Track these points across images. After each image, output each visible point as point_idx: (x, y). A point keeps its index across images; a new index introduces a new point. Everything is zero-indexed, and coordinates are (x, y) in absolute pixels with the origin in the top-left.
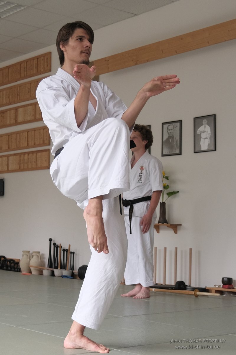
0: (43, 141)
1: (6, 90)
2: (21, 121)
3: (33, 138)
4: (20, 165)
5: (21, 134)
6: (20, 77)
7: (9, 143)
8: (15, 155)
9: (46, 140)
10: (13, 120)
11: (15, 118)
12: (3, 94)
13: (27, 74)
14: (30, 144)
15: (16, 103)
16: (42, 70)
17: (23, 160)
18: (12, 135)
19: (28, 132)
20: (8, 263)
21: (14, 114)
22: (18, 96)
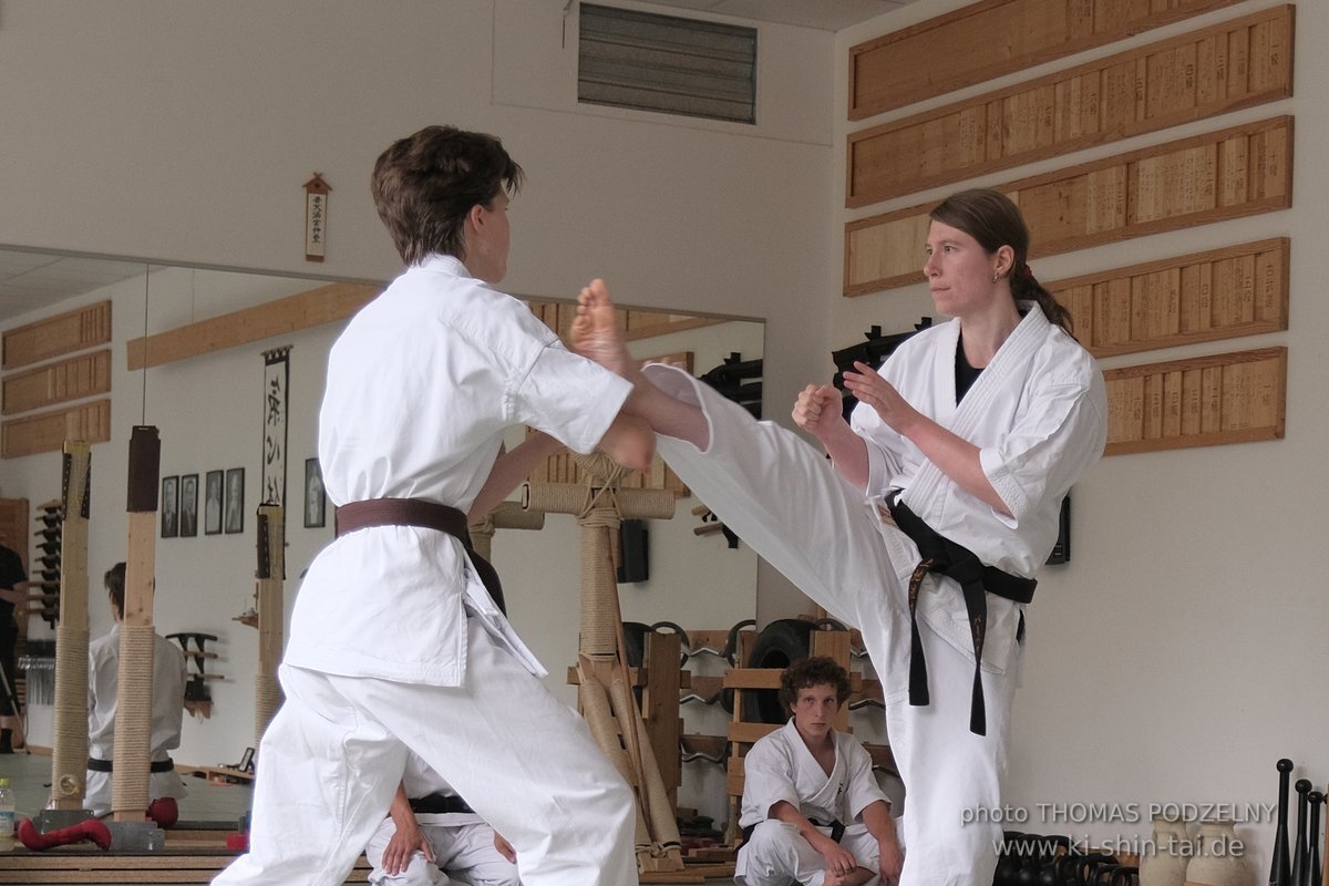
0: (1255, 308)
1: (1082, 75)
2: (1152, 219)
3: (1209, 296)
4: (1143, 423)
5: (1152, 277)
6: (1150, 14)
7: (1093, 321)
9: (1269, 304)
10: (1113, 211)
11: (1123, 203)
12: (1067, 96)
14: (1193, 327)
15: (1129, 137)
17: (1160, 397)
18: (1108, 281)
19: (1181, 269)
20: (1087, 867)
21: (1120, 183)
22: (1137, 100)
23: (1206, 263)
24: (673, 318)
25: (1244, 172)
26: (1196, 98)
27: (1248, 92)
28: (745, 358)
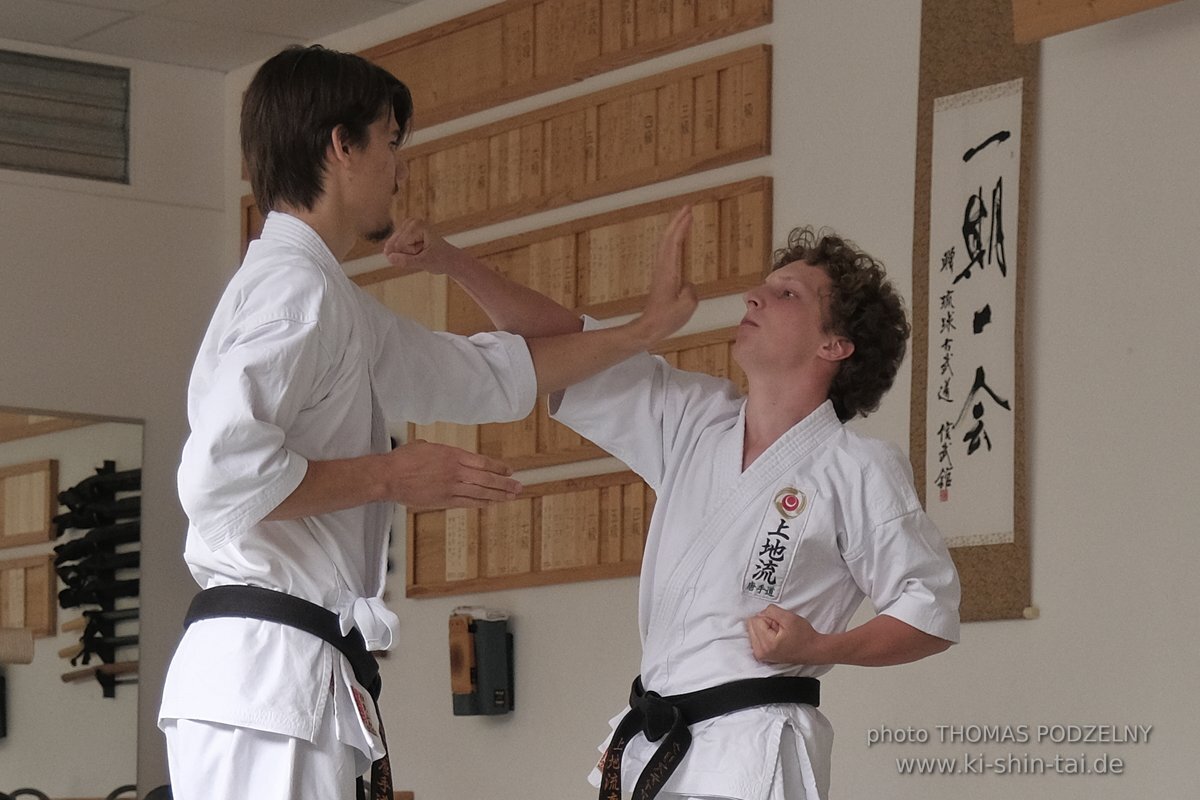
1: (521, 128)
2: (606, 300)
4: (600, 543)
6: (601, 54)
8: (571, 484)
11: (572, 281)
12: (504, 151)
13: (636, 35)
15: (578, 201)
16: (723, 14)
17: (618, 513)
21: (568, 257)
22: (586, 158)
23: (672, 352)
24: (33, 419)
25: (715, 244)
26: (656, 154)
27: (717, 148)
28: (119, 468)
